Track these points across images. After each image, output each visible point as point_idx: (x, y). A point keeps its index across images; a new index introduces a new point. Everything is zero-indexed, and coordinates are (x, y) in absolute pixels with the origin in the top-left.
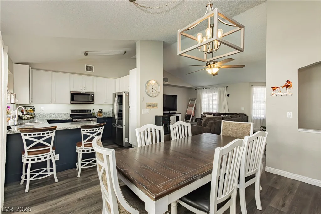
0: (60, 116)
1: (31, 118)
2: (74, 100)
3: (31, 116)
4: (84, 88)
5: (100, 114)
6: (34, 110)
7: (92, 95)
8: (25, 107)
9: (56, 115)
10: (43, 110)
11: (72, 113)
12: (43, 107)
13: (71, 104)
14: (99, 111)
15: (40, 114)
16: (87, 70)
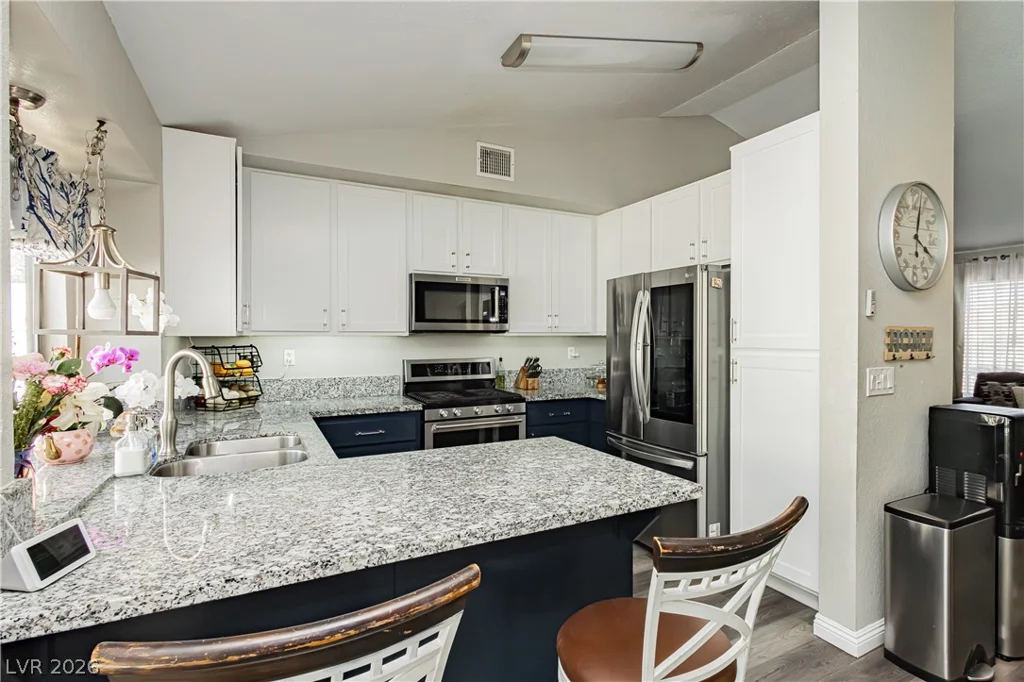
0: (363, 388)
1: (241, 401)
2: (428, 316)
3: (244, 395)
4: (467, 261)
5: (530, 380)
6: (254, 362)
7: (503, 294)
8: (217, 348)
9: (348, 387)
10: (293, 363)
11: (413, 375)
12: (292, 352)
13: (414, 332)
14: (523, 368)
15: (280, 383)
16: (484, 169)
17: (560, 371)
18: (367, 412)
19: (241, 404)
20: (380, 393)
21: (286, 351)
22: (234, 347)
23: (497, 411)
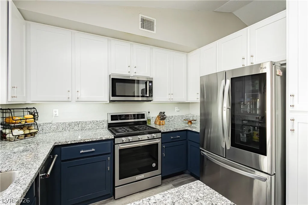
0: (90, 126)
1: (26, 135)
2: (117, 94)
3: (27, 132)
4: (135, 70)
5: (161, 121)
6: (35, 116)
7: (150, 84)
8: (10, 109)
9: (83, 126)
10: (57, 115)
11: (112, 120)
12: (57, 110)
13: (111, 101)
14: (158, 116)
15: (51, 125)
16: (143, 27)
17: (172, 117)
18: (86, 141)
19: (25, 137)
20: (98, 128)
21: (54, 110)
22: (27, 108)
23: (148, 137)
